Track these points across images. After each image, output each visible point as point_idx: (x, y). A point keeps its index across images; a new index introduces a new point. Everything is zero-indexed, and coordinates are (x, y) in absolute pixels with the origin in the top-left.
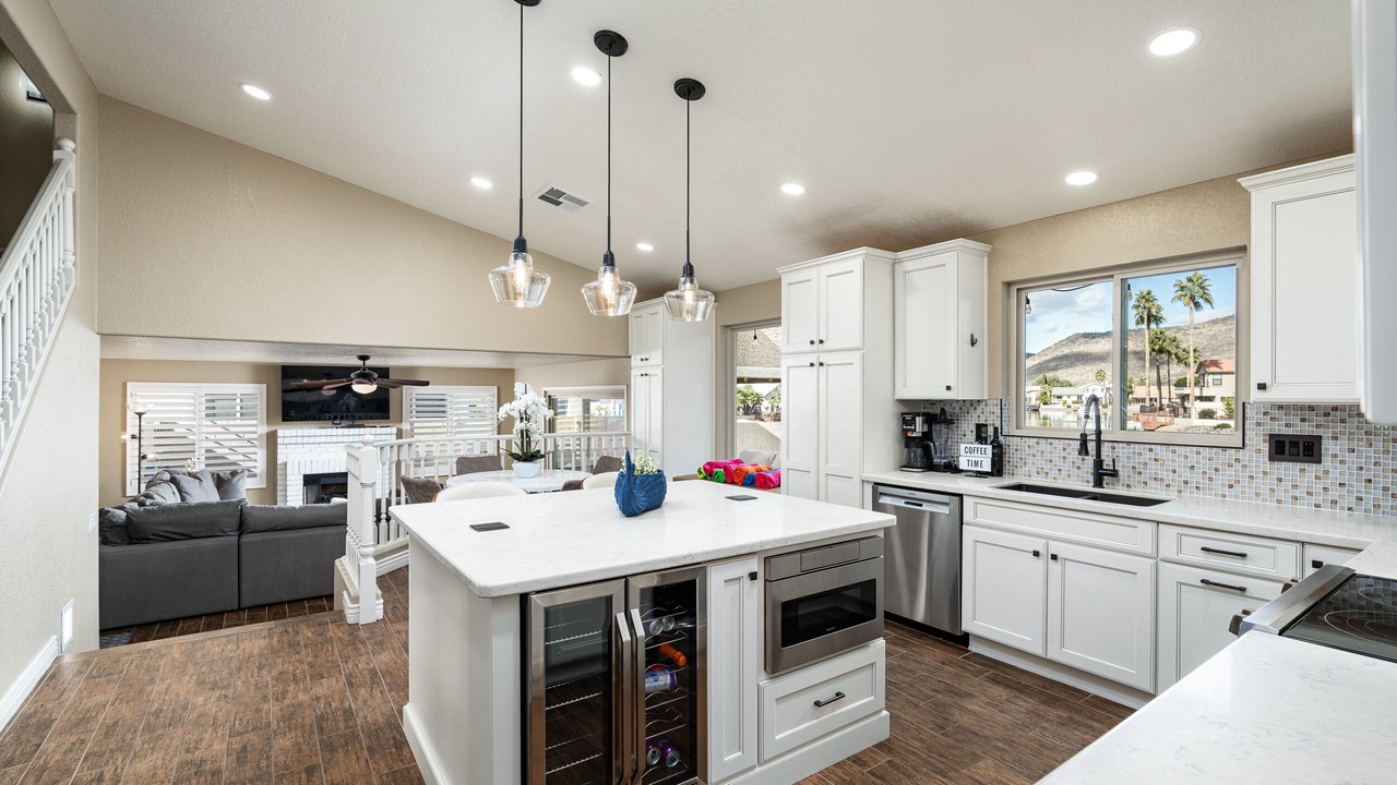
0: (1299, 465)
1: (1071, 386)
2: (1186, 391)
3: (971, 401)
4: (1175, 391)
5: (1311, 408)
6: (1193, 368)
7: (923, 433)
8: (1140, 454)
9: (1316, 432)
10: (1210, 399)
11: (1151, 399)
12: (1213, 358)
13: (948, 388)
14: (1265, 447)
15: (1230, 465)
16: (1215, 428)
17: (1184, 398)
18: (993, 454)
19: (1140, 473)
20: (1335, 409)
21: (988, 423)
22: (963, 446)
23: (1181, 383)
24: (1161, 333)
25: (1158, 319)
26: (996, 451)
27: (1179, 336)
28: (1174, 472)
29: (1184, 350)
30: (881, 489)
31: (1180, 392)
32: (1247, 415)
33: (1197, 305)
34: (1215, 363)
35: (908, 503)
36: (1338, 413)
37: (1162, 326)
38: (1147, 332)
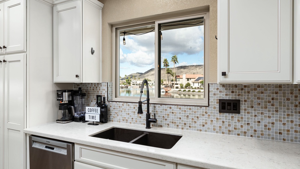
0: (231, 115)
1: (151, 81)
2: (173, 82)
3: (95, 83)
4: (171, 82)
5: (236, 86)
6: (175, 77)
7: (69, 101)
8: (166, 110)
9: (237, 98)
10: (177, 84)
11: (167, 84)
12: (178, 75)
13: (77, 76)
14: (217, 106)
15: (203, 115)
16: (179, 91)
17: (173, 84)
18: (101, 111)
19: (166, 120)
20: (245, 86)
21: (102, 95)
22: (87, 108)
23: (172, 81)
24: (169, 69)
25: (168, 66)
26: (103, 110)
27: (172, 70)
28: (180, 118)
29: (173, 73)
30: (34, 138)
31: (172, 83)
32: (210, 90)
33: (175, 63)
34: (179, 76)
35: (46, 147)
36: (246, 89)
37: (169, 67)
38: (166, 69)
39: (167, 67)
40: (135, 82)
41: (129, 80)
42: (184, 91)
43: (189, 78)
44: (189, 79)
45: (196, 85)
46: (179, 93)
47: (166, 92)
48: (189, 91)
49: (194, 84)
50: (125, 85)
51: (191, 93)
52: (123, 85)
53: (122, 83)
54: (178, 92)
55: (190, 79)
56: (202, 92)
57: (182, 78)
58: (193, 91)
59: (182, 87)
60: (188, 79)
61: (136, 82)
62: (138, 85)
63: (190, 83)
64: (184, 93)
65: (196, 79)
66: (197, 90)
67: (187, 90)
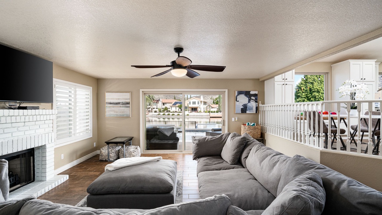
16: (158, 115)
42: (164, 114)
45: (174, 109)
48: (168, 115)
49: (171, 108)
51: (170, 116)
55: (166, 103)
56: (181, 115)
57: (159, 103)
58: (173, 115)
59: (160, 111)
60: (164, 104)
63: (167, 107)
65: (173, 104)
66: (176, 114)
67: (166, 114)
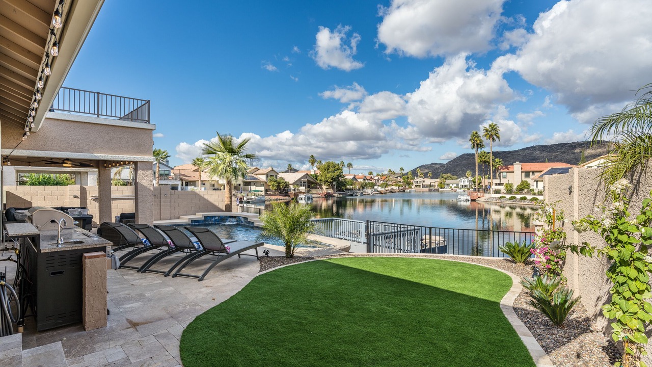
10: (500, 184)
33: (494, 139)
39: (479, 150)
40: (420, 182)
41: (408, 177)
42: (511, 198)
43: (529, 172)
44: (531, 173)
46: (500, 204)
47: (473, 200)
48: (524, 199)
49: (537, 183)
50: (400, 188)
51: (526, 203)
52: (395, 188)
53: (394, 184)
54: (498, 201)
57: (513, 172)
58: (533, 200)
59: (509, 191)
60: (527, 174)
61: (424, 181)
62: (427, 187)
63: (528, 182)
64: (511, 202)
65: (542, 173)
67: (518, 196)
